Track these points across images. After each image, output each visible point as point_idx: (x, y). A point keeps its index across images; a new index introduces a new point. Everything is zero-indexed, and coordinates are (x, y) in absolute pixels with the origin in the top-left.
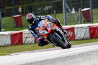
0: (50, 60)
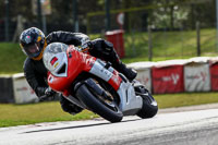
0: (186, 133)
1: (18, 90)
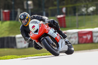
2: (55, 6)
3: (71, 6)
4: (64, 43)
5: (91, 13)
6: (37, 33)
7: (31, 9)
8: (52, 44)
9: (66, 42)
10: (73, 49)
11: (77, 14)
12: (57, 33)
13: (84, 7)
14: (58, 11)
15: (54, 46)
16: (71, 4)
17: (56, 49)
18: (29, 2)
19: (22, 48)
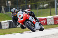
1: (3, 25)
2: (24, 4)
3: (33, 3)
4: (38, 24)
5: (46, 8)
6: (22, 19)
7: (10, 6)
8: (31, 25)
9: (39, 24)
10: (43, 28)
11: (37, 8)
12: (34, 19)
13: (42, 4)
14: (26, 7)
15: (33, 26)
16: (34, 2)
17: (34, 28)
18: (9, 2)
19: (5, 29)
